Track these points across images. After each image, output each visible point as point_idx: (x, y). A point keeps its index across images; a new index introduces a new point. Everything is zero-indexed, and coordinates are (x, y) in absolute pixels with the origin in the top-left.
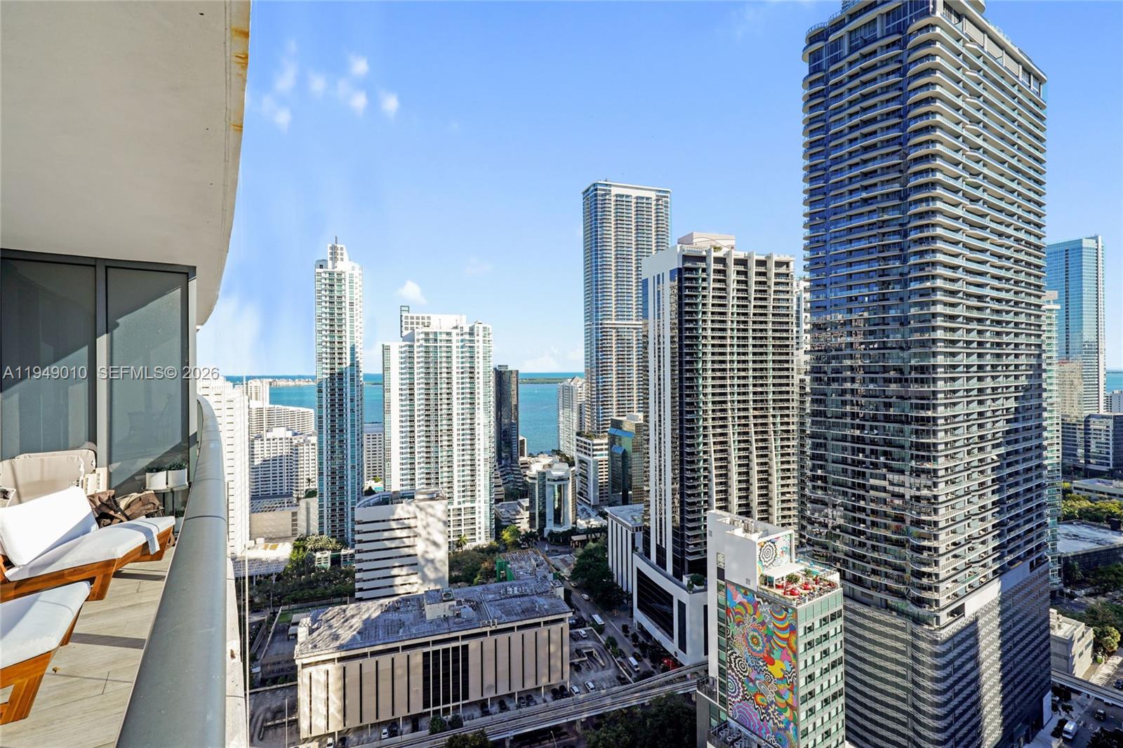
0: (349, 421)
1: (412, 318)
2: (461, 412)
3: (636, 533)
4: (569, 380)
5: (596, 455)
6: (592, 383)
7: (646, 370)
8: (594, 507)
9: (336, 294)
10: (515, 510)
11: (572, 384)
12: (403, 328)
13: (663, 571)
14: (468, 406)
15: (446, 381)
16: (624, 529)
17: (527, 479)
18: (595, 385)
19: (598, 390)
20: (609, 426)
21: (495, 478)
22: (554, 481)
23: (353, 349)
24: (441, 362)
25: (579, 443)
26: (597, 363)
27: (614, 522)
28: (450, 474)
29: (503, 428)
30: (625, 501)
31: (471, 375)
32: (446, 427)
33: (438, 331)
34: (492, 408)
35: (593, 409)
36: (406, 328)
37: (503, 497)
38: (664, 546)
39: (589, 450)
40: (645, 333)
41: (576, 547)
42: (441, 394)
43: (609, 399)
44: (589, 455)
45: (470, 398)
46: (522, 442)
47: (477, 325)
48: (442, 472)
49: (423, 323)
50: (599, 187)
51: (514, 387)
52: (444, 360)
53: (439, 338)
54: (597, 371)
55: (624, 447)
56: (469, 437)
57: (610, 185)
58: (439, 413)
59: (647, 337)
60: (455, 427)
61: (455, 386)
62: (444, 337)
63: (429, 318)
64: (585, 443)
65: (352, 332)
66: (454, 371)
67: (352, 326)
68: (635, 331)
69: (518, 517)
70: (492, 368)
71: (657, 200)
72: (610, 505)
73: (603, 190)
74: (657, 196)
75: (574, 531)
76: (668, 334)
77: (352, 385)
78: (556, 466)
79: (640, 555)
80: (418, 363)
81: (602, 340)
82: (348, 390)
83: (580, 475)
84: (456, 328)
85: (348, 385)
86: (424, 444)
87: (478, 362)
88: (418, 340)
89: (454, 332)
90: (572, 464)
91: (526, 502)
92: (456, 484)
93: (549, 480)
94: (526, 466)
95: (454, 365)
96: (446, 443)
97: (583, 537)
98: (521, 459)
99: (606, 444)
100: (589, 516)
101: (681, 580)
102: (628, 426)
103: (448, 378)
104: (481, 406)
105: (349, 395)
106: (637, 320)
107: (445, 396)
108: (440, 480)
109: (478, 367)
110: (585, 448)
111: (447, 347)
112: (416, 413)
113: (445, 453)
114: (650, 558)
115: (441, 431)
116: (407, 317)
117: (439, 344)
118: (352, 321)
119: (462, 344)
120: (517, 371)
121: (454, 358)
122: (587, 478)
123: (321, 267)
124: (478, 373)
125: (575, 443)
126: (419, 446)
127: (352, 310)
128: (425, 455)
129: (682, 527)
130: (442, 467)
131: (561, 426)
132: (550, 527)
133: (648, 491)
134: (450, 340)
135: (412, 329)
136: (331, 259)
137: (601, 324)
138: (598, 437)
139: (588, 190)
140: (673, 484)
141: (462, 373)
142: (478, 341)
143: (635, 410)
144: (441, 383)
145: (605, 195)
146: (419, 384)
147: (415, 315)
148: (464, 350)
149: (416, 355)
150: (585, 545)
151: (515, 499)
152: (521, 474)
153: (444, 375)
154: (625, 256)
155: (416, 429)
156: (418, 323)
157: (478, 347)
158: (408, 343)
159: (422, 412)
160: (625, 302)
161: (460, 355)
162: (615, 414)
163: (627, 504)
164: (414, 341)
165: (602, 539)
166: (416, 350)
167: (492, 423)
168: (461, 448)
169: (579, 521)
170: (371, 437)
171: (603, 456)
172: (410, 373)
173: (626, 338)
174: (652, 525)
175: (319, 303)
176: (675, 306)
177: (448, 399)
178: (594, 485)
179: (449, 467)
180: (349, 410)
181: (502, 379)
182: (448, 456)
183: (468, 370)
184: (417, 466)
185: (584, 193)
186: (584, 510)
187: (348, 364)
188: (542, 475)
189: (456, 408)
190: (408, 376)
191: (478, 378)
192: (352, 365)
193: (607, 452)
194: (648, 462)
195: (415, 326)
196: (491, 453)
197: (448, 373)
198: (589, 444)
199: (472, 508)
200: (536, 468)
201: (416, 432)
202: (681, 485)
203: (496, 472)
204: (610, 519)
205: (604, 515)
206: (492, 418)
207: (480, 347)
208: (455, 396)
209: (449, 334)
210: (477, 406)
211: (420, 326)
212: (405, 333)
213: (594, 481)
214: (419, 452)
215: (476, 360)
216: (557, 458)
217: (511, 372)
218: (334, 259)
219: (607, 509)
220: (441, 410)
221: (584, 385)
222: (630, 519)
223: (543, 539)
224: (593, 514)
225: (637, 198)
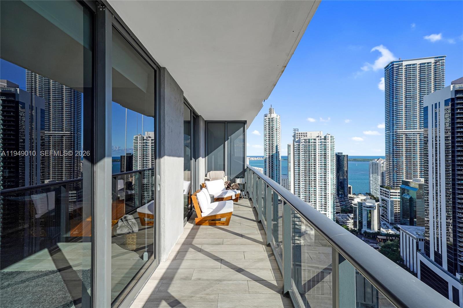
0: (275, 173)
1: (299, 133)
2: (320, 172)
3: (419, 242)
4: (376, 160)
5: (392, 198)
6: (389, 162)
7: (426, 155)
8: (391, 224)
9: (271, 126)
10: (346, 218)
11: (378, 162)
12: (296, 138)
13: (440, 267)
14: (323, 170)
15: (314, 159)
16: (411, 238)
17: (353, 205)
18: (392, 163)
19: (393, 165)
20: (401, 184)
21: (336, 202)
22: (367, 207)
23: (277, 146)
24: (311, 151)
25: (382, 191)
26: (393, 152)
27: (404, 234)
28: (315, 198)
29: (340, 181)
30: (412, 223)
31: (325, 157)
32: (314, 178)
33: (311, 138)
34: (334, 171)
35: (390, 175)
36: (297, 138)
37: (340, 211)
38: (440, 252)
39: (388, 195)
40: (426, 136)
41: (380, 241)
42: (311, 164)
43: (401, 170)
44: (388, 197)
45: (324, 167)
46: (350, 188)
47: (327, 135)
48: (312, 197)
49: (304, 135)
50: (394, 63)
51: (345, 162)
52: (313, 150)
53: (310, 141)
54: (393, 156)
55: (411, 195)
56: (324, 183)
57: (402, 61)
58: (310, 172)
59: (427, 137)
60: (317, 179)
61: (317, 161)
62: (313, 141)
63: (306, 133)
64: (386, 191)
65: (277, 140)
66: (317, 155)
67: (276, 138)
68: (418, 135)
69: (348, 221)
70: (334, 154)
71: (435, 63)
72: (401, 224)
73: (397, 64)
74: (435, 60)
75: (379, 233)
76: (443, 135)
77: (276, 160)
78: (368, 201)
79: (422, 254)
80: (302, 151)
81: (396, 140)
82: (275, 162)
83: (383, 206)
84: (318, 137)
85: (275, 160)
86: (304, 185)
87: (328, 151)
88: (302, 142)
89: (317, 139)
90: (377, 201)
91: (352, 216)
92: (318, 203)
93: (364, 207)
94: (352, 199)
95: (317, 152)
96: (313, 185)
97: (385, 238)
98: (349, 195)
99: (399, 193)
100: (388, 228)
101: (455, 275)
102: (414, 184)
103: (314, 158)
104: (330, 170)
105: (275, 164)
106: (420, 129)
107: (313, 165)
108: (311, 200)
109: (328, 154)
110: (386, 194)
111: (314, 145)
112: (301, 172)
113: (313, 189)
114: (429, 257)
115: (311, 180)
116: (297, 133)
117: (310, 144)
118: (276, 136)
119: (321, 143)
120: (347, 155)
121: (317, 149)
122: (387, 209)
123: (266, 116)
124: (328, 156)
125: (379, 191)
126: (302, 185)
127: (276, 132)
128: (304, 189)
129: (455, 245)
130: (311, 195)
131: (371, 182)
132: (365, 229)
133: (428, 221)
134: (316, 142)
135: (299, 138)
136: (269, 113)
137: (396, 132)
138: (394, 189)
139: (388, 66)
140: (447, 219)
141: (321, 156)
142: (328, 142)
143: (418, 176)
144: (311, 160)
145: (399, 66)
146: (302, 160)
147: (301, 132)
148: (321, 146)
149: (301, 148)
150: (385, 242)
151: (347, 213)
152: (349, 202)
153: (313, 157)
154: (412, 96)
155: (301, 178)
156: (302, 136)
157: (328, 145)
158: (298, 144)
159: (303, 172)
160: (412, 120)
161: (320, 148)
162: (404, 178)
163: (413, 225)
164: (300, 143)
165: (396, 240)
166: (301, 146)
167: (335, 178)
168: (320, 188)
169: (381, 229)
170: (283, 180)
171: (398, 199)
172: (299, 156)
173: (412, 138)
174: (431, 239)
175: (265, 130)
176: (449, 120)
177: (314, 167)
178: (391, 213)
179: (314, 195)
180: (275, 169)
181: (340, 159)
182: (314, 191)
183: (323, 154)
184: (301, 193)
185: (385, 68)
186: (384, 224)
187: (275, 152)
188: (360, 204)
189: (318, 171)
190: (298, 157)
191: (328, 158)
192: (276, 152)
193: (399, 197)
194: (428, 205)
195: (301, 137)
196: (334, 191)
197: (314, 156)
198: (388, 192)
199: (325, 214)
200: (357, 200)
201: (301, 179)
202: (453, 221)
203: (336, 200)
204: (401, 232)
205: (398, 229)
206: (335, 176)
207: (329, 145)
208: (317, 165)
209: (315, 139)
210: (327, 170)
211: (303, 137)
212: (297, 140)
213: (391, 210)
214: (302, 188)
215: (327, 150)
216: (369, 197)
217: (344, 156)
218: (271, 113)
219: (399, 226)
220: (311, 171)
221: (385, 163)
222: (415, 233)
223: (361, 234)
224: (390, 227)
225: (420, 64)
